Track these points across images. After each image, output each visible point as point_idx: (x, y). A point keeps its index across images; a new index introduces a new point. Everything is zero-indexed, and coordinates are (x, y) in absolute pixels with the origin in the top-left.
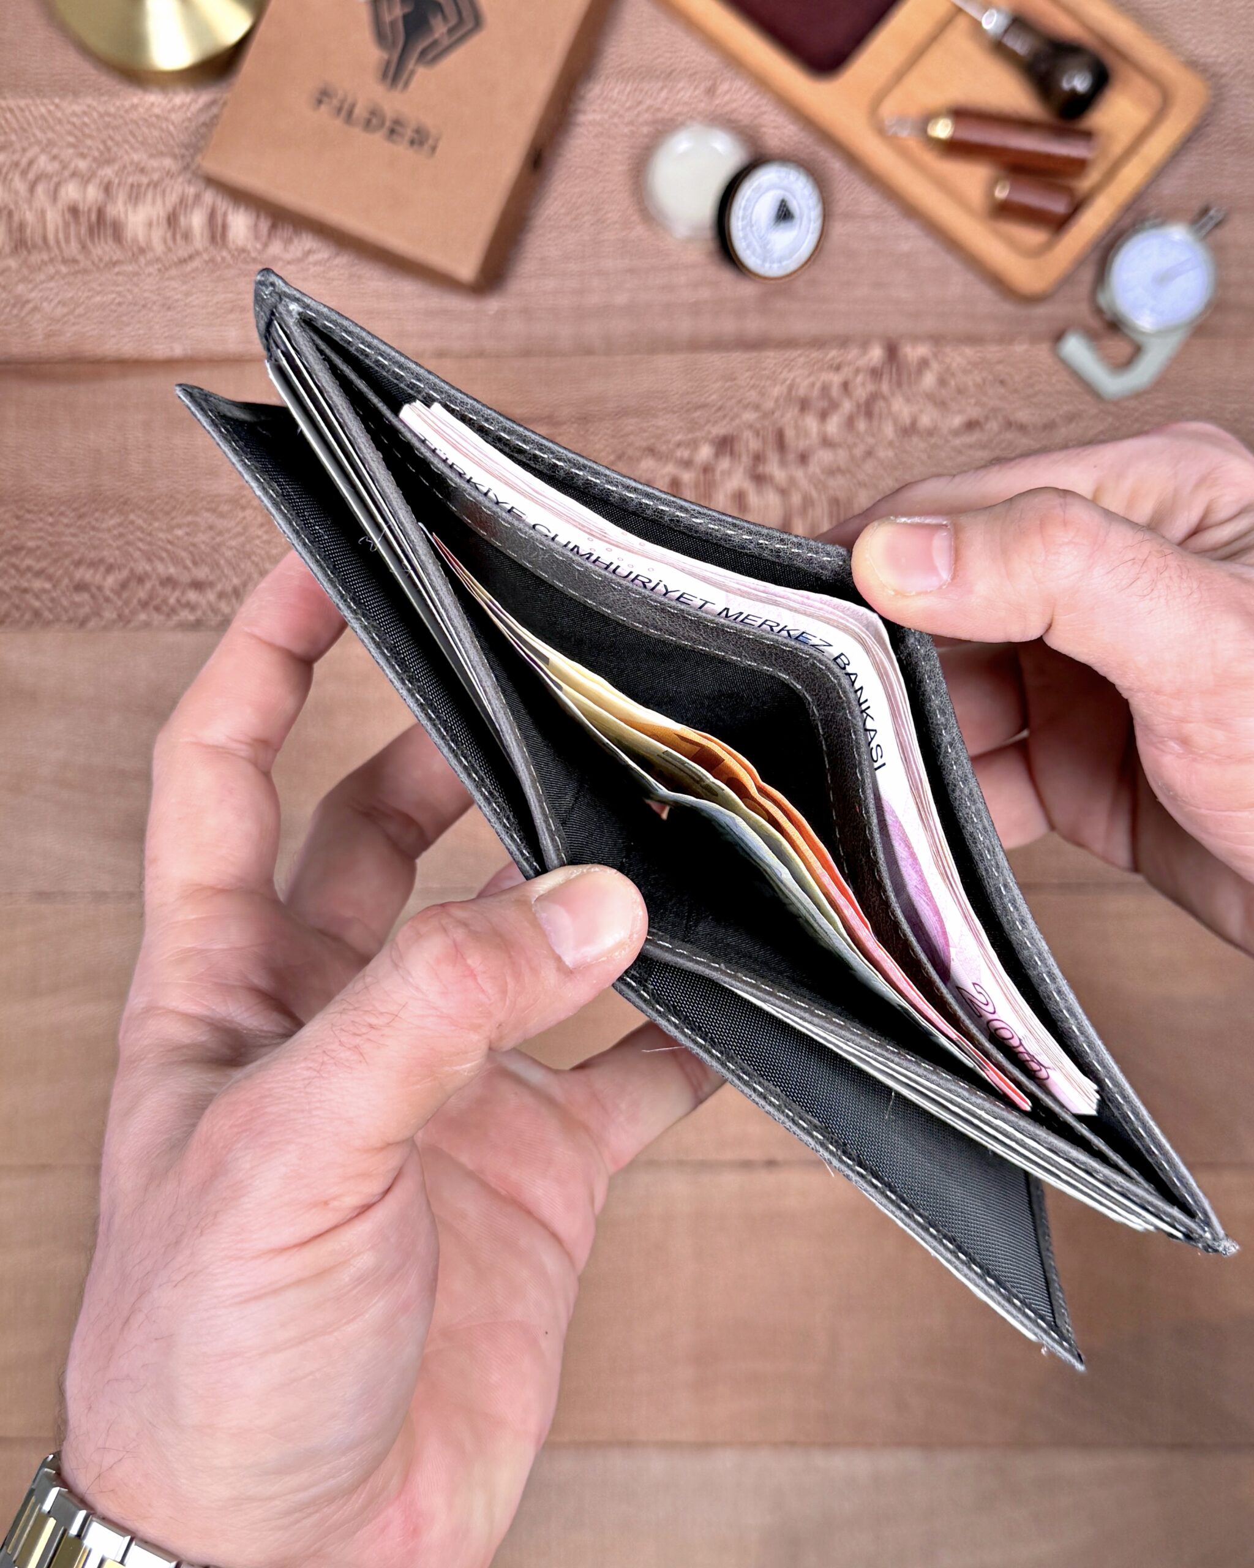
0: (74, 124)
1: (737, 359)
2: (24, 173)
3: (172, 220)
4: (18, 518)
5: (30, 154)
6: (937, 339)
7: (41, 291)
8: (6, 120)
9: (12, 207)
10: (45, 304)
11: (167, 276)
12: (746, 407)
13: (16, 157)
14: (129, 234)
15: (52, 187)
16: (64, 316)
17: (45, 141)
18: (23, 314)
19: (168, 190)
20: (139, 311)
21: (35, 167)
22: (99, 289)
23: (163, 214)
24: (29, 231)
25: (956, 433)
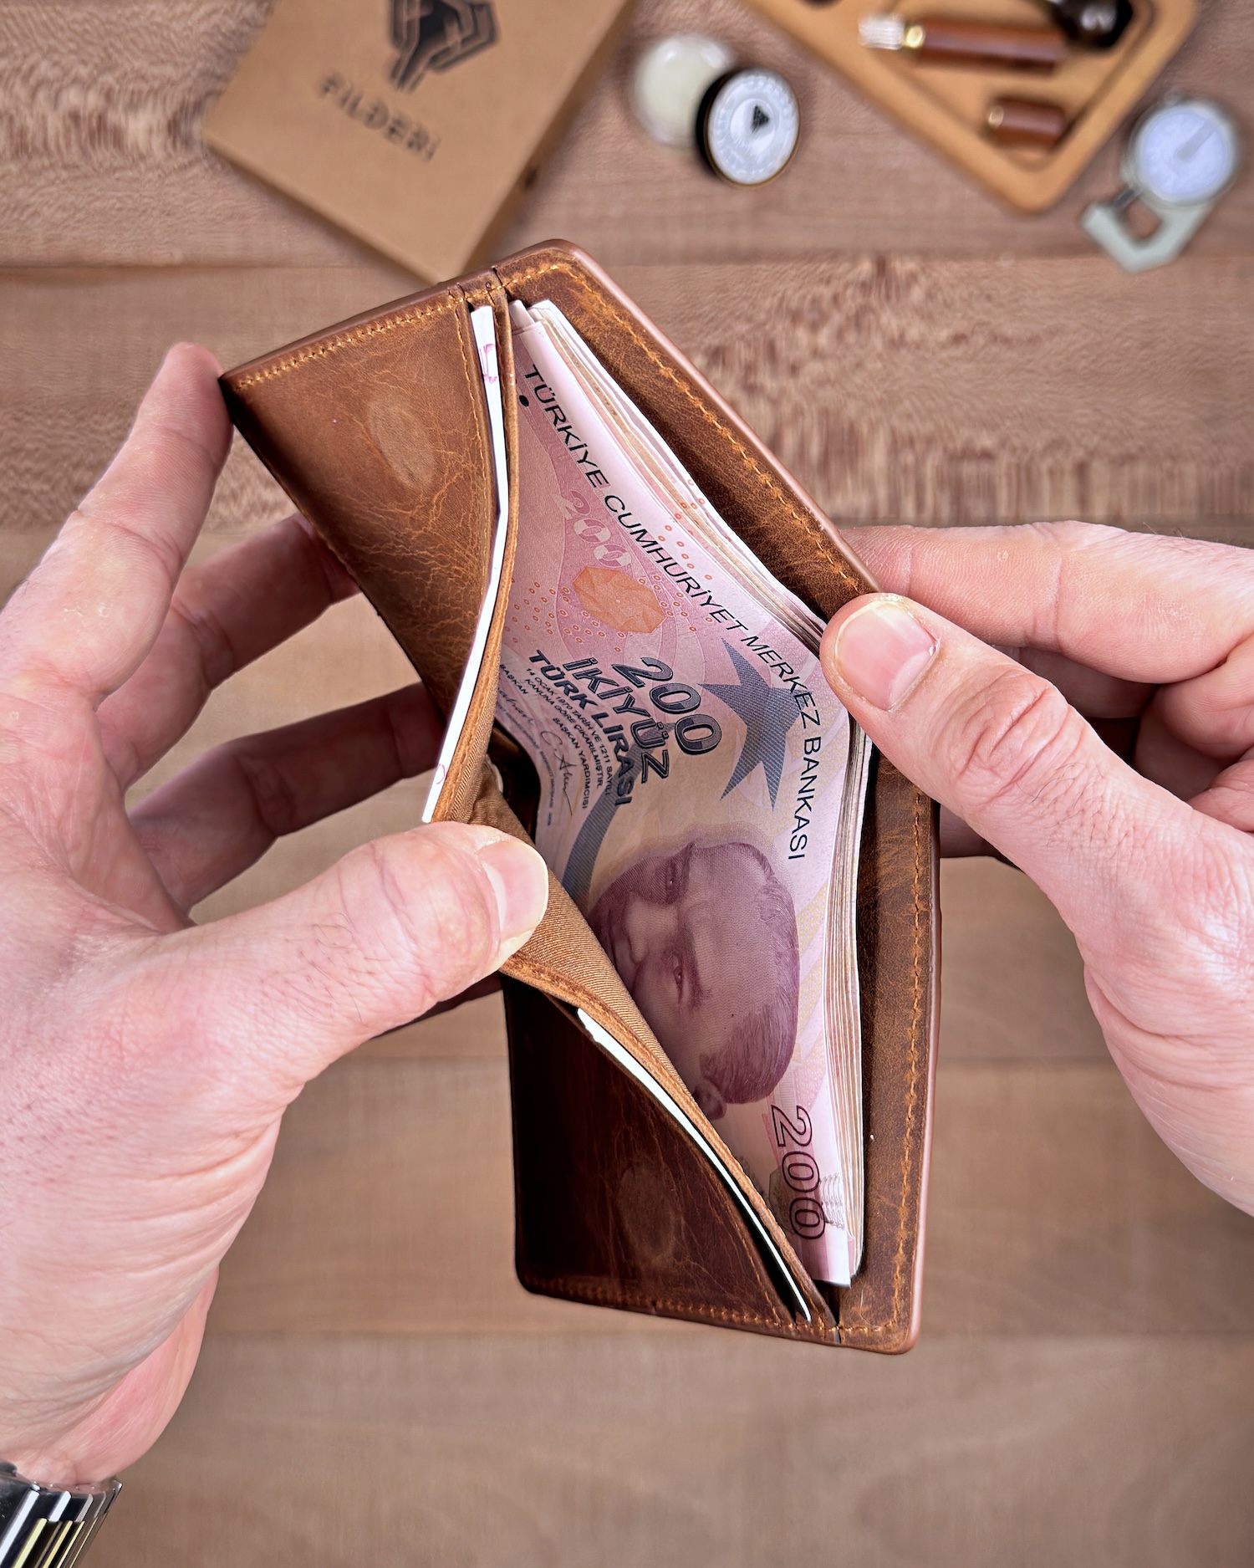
0: (74, 31)
1: (731, 268)
2: (26, 79)
3: (173, 127)
4: (17, 420)
5: (32, 60)
6: (925, 254)
7: (41, 195)
8: (7, 26)
9: (13, 112)
10: (45, 208)
11: (166, 182)
12: (738, 318)
13: (17, 63)
14: (129, 140)
15: (53, 93)
16: (66, 220)
17: (46, 48)
18: (23, 218)
19: (168, 100)
20: (140, 216)
21: (36, 72)
22: (99, 194)
23: (164, 122)
24: (29, 136)
25: (943, 346)
